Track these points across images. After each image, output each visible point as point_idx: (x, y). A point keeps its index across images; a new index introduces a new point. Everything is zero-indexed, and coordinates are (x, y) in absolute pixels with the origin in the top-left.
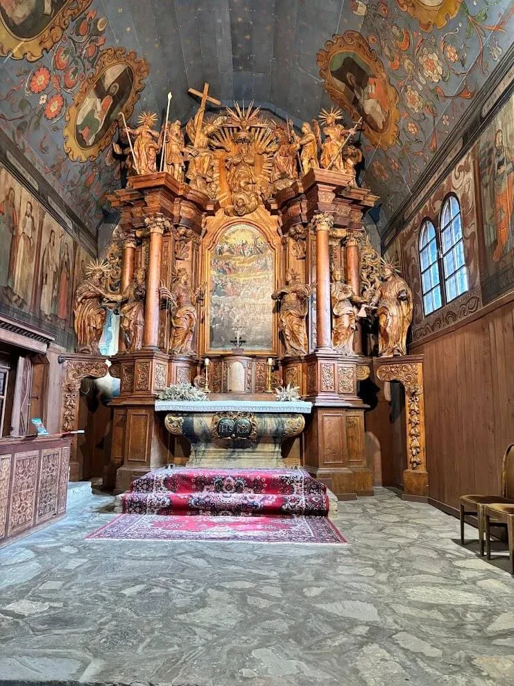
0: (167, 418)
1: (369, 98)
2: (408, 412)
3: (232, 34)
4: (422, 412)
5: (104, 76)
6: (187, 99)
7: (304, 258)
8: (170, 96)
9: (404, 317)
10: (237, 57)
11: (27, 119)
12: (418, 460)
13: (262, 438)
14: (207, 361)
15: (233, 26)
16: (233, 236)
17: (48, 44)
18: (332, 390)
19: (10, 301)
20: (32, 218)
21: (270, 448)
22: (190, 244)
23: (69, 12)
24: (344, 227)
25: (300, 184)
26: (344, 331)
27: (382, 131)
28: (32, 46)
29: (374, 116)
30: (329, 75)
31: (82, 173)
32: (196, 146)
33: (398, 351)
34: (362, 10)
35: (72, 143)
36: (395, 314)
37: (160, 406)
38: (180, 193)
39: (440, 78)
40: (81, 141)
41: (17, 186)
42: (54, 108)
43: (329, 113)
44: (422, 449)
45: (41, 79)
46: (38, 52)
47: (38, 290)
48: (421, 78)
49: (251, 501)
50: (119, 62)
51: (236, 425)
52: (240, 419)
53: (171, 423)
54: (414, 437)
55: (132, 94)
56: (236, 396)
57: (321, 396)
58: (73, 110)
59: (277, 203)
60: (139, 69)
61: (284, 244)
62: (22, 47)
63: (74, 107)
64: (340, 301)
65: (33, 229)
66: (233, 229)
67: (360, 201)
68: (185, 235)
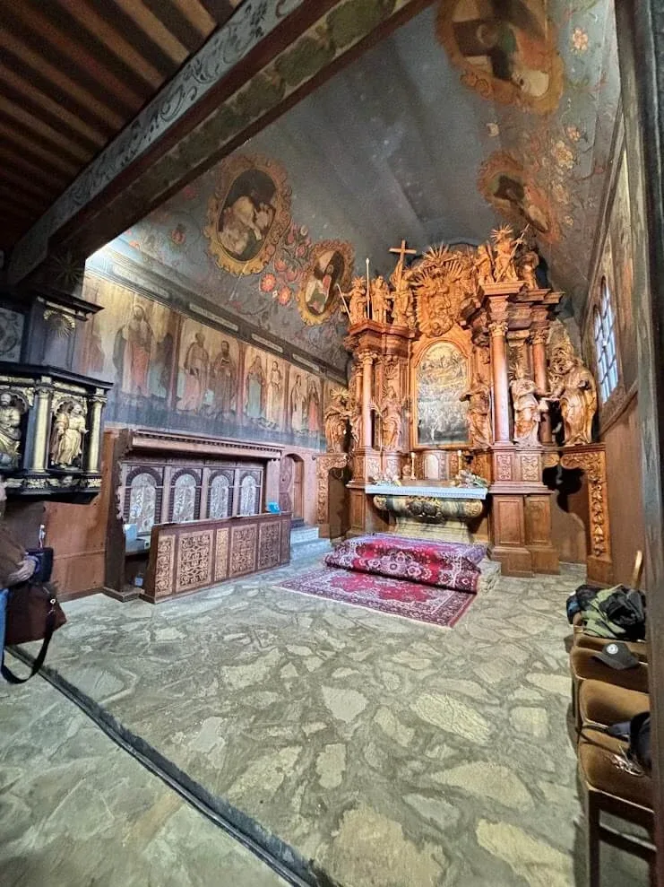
0: (375, 498)
1: (529, 205)
2: (590, 499)
3: (408, 197)
4: (605, 500)
5: (318, 264)
6: (392, 257)
7: (489, 362)
8: (368, 261)
9: (587, 406)
10: (419, 212)
11: (268, 309)
12: (601, 548)
13: (446, 517)
14: (413, 455)
15: (406, 192)
16: (433, 353)
17: (266, 259)
18: (510, 478)
19: (264, 426)
20: (279, 372)
21: (457, 525)
22: (398, 367)
23: (275, 233)
24: (527, 328)
25: (476, 301)
26: (526, 424)
27: (549, 231)
28: (255, 264)
29: (539, 219)
30: (493, 198)
31: (321, 332)
32: (398, 291)
33: (582, 440)
34: (495, 130)
35: (306, 314)
36: (576, 404)
37: (369, 489)
38: (384, 331)
39: (572, 162)
40: (314, 312)
41: (263, 354)
42: (285, 296)
43: (499, 230)
44: (606, 537)
45: (269, 282)
46: (261, 266)
47: (289, 416)
48: (559, 171)
49: (411, 574)
50: (327, 250)
51: (423, 506)
52: (427, 502)
53: (379, 502)
54: (596, 525)
55: (346, 267)
56: (431, 483)
57: (497, 484)
58: (300, 294)
59: (465, 319)
60: (344, 249)
61: (474, 352)
62: (248, 267)
63: (300, 292)
64: (520, 397)
65: (280, 377)
66: (433, 348)
67: (541, 301)
68: (392, 360)
